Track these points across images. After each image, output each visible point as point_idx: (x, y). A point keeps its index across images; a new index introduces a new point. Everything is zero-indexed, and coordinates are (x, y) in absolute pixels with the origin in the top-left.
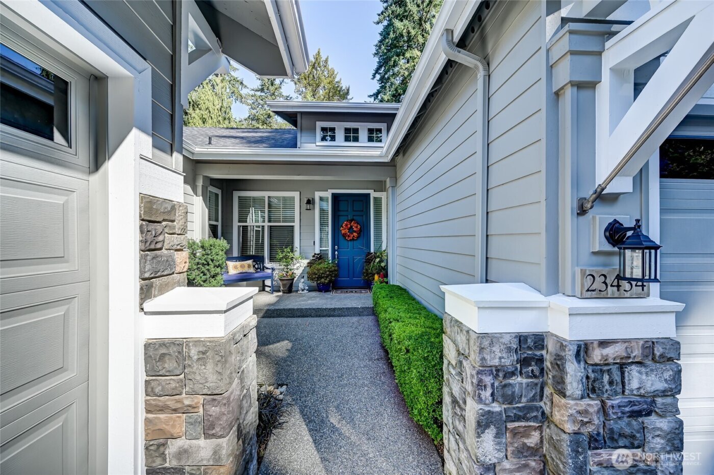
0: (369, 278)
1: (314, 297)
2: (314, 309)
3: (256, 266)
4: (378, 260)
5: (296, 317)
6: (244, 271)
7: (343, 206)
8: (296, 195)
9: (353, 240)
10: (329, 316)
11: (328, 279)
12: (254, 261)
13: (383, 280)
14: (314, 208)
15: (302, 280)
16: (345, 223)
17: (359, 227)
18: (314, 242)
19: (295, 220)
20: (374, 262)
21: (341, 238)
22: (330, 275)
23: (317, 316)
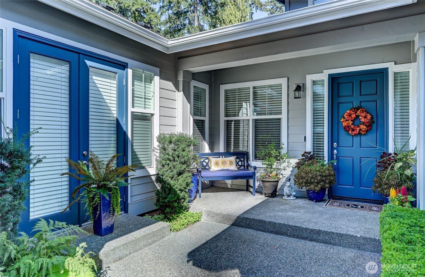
0: (383, 190)
1: (299, 207)
2: (290, 226)
3: (240, 163)
4: (399, 164)
5: (268, 232)
6: (225, 168)
7: (345, 90)
8: (283, 82)
9: (360, 134)
10: (311, 240)
11: (319, 186)
12: (237, 158)
13: (406, 198)
14: (305, 96)
15: (288, 184)
16: (348, 112)
17: (369, 117)
18: (305, 137)
19: (283, 111)
20: (393, 167)
21: (342, 133)
22: (323, 181)
23: (294, 236)
